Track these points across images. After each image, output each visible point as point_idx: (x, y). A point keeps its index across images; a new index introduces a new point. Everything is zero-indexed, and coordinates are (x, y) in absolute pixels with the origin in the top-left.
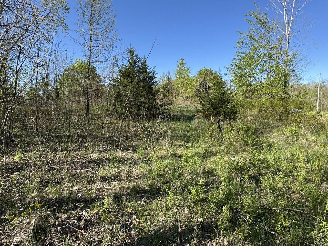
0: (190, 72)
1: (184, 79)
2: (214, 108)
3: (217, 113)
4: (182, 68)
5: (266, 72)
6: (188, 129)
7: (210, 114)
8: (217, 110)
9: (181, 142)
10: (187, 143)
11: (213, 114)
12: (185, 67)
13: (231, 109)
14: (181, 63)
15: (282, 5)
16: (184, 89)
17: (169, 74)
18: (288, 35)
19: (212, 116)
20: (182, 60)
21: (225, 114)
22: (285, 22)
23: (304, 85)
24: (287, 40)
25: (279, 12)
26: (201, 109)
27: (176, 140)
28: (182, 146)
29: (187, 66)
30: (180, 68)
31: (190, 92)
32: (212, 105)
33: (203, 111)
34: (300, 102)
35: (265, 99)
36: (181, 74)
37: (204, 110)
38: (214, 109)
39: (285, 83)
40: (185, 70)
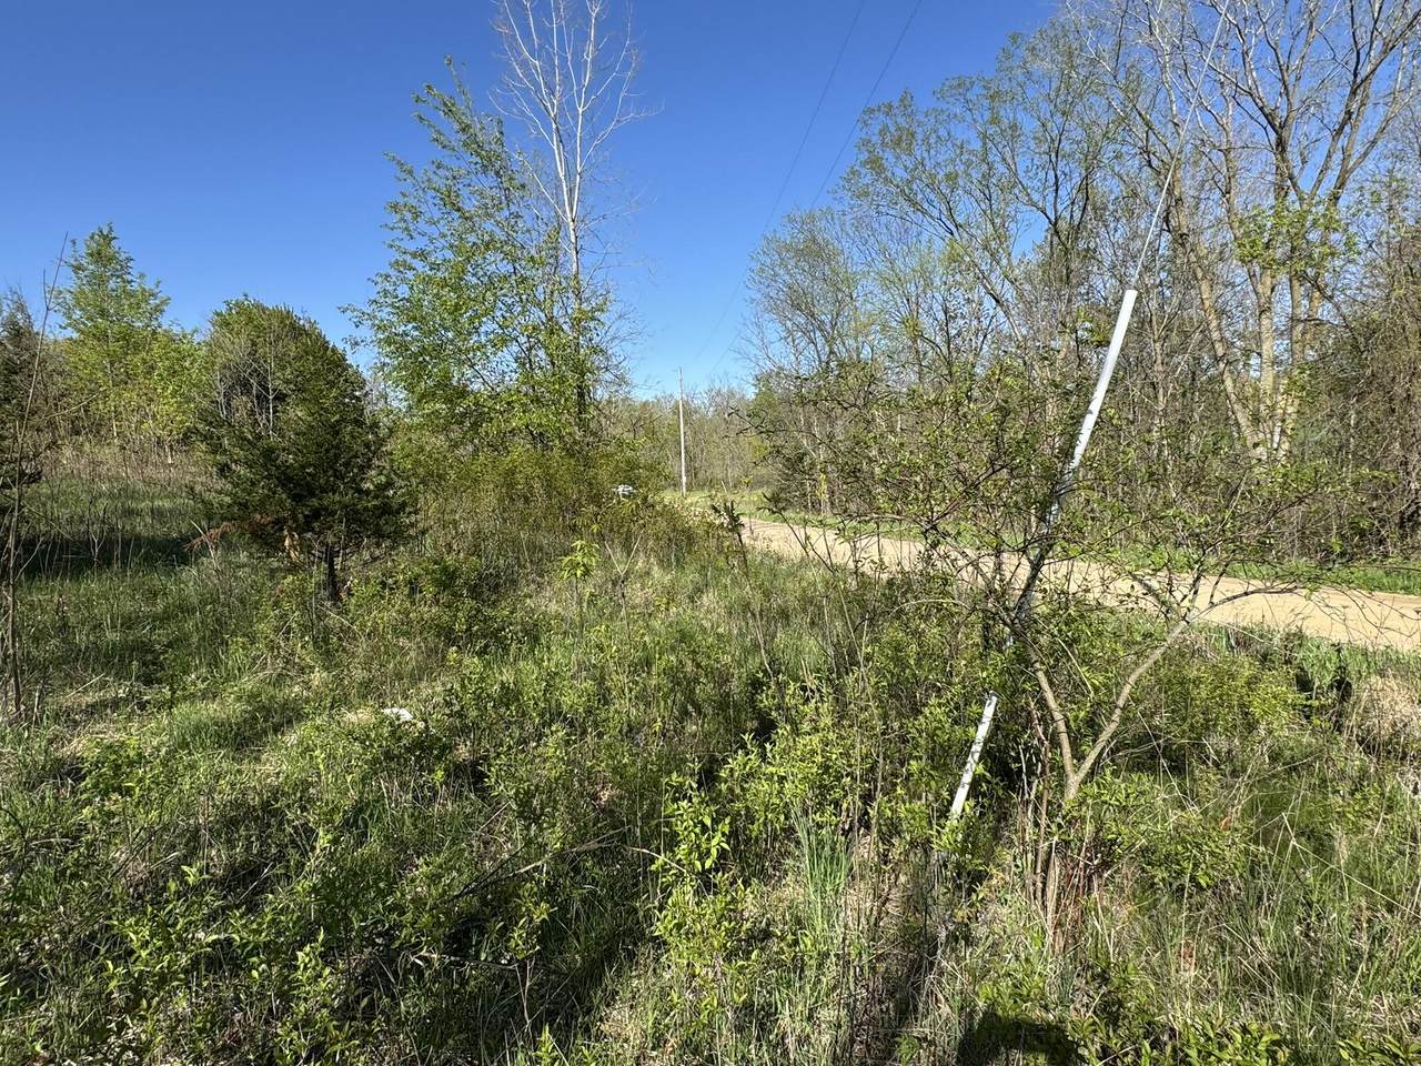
0: (162, 311)
1: (131, 343)
2: (297, 491)
3: (316, 514)
4: (112, 284)
5: (515, 348)
6: (160, 608)
7: (279, 523)
8: (315, 502)
9: (103, 685)
10: (148, 682)
11: (295, 519)
12: (129, 278)
13: (376, 497)
14: (97, 256)
15: (546, 107)
16: (131, 396)
17: (21, 308)
18: (573, 221)
19: (291, 530)
20: (108, 239)
21: (354, 516)
22: (562, 175)
23: (645, 404)
24: (573, 240)
25: (536, 128)
26: (228, 499)
27: (71, 681)
28: (116, 704)
29: (142, 276)
30: (100, 281)
31: (167, 411)
32: (286, 479)
33: (241, 510)
34: (628, 462)
35: (520, 449)
36: (103, 313)
37: (244, 506)
38: (297, 498)
39: (581, 395)
40: (131, 295)
